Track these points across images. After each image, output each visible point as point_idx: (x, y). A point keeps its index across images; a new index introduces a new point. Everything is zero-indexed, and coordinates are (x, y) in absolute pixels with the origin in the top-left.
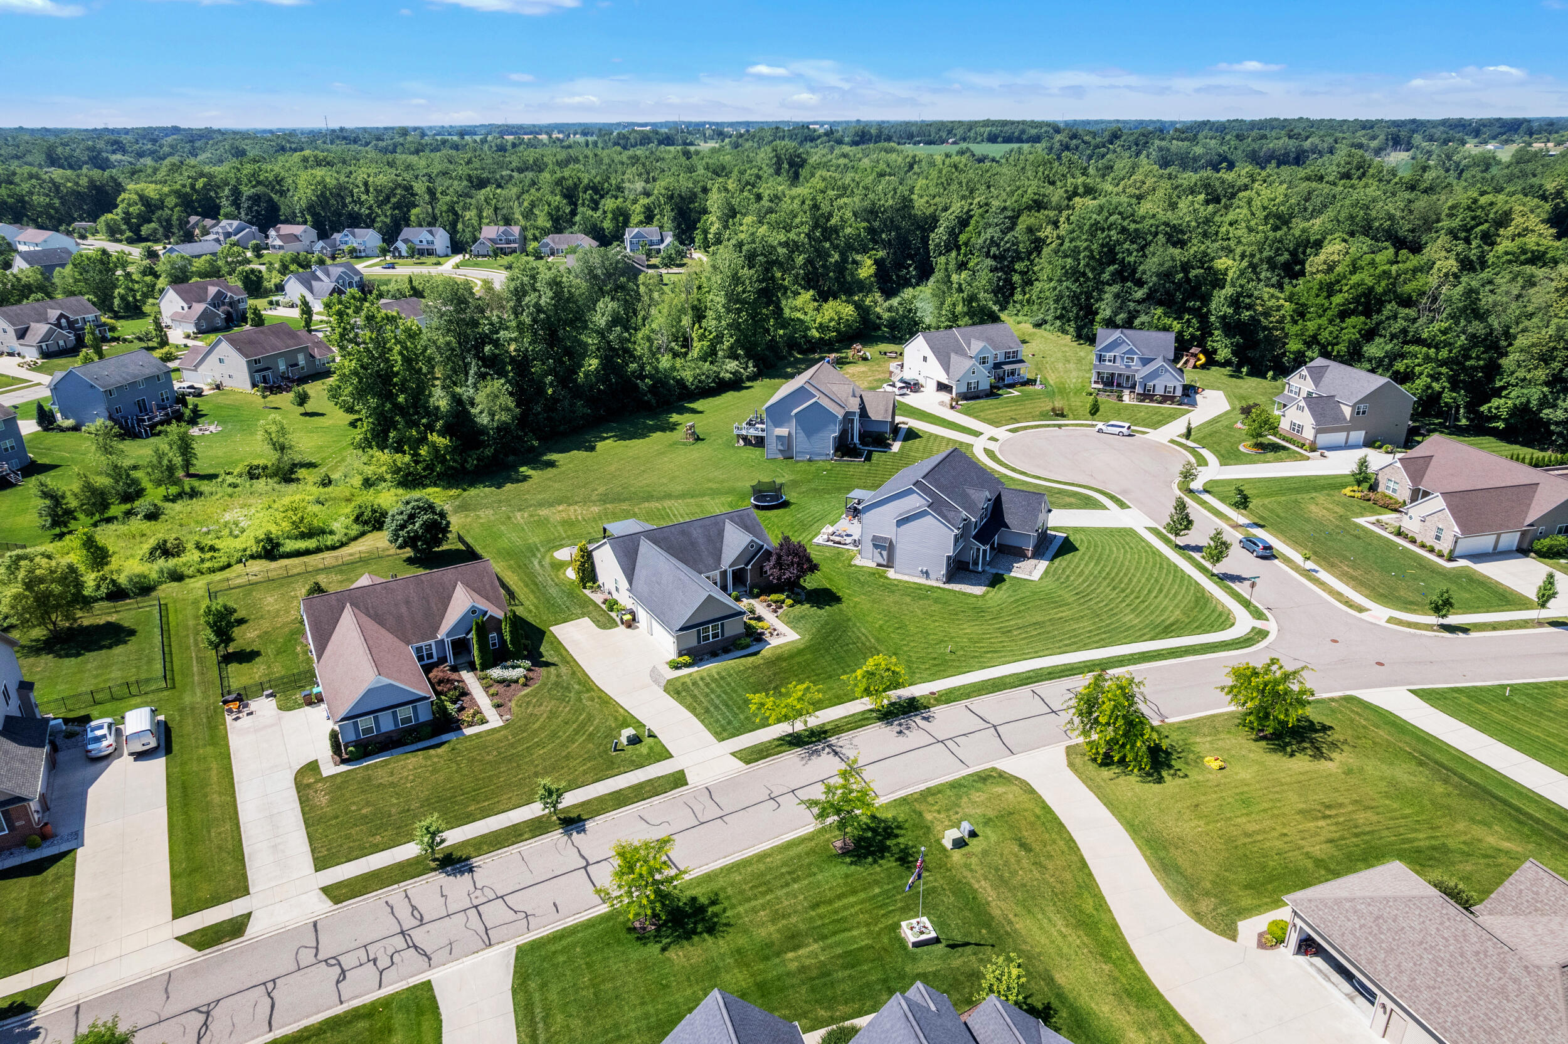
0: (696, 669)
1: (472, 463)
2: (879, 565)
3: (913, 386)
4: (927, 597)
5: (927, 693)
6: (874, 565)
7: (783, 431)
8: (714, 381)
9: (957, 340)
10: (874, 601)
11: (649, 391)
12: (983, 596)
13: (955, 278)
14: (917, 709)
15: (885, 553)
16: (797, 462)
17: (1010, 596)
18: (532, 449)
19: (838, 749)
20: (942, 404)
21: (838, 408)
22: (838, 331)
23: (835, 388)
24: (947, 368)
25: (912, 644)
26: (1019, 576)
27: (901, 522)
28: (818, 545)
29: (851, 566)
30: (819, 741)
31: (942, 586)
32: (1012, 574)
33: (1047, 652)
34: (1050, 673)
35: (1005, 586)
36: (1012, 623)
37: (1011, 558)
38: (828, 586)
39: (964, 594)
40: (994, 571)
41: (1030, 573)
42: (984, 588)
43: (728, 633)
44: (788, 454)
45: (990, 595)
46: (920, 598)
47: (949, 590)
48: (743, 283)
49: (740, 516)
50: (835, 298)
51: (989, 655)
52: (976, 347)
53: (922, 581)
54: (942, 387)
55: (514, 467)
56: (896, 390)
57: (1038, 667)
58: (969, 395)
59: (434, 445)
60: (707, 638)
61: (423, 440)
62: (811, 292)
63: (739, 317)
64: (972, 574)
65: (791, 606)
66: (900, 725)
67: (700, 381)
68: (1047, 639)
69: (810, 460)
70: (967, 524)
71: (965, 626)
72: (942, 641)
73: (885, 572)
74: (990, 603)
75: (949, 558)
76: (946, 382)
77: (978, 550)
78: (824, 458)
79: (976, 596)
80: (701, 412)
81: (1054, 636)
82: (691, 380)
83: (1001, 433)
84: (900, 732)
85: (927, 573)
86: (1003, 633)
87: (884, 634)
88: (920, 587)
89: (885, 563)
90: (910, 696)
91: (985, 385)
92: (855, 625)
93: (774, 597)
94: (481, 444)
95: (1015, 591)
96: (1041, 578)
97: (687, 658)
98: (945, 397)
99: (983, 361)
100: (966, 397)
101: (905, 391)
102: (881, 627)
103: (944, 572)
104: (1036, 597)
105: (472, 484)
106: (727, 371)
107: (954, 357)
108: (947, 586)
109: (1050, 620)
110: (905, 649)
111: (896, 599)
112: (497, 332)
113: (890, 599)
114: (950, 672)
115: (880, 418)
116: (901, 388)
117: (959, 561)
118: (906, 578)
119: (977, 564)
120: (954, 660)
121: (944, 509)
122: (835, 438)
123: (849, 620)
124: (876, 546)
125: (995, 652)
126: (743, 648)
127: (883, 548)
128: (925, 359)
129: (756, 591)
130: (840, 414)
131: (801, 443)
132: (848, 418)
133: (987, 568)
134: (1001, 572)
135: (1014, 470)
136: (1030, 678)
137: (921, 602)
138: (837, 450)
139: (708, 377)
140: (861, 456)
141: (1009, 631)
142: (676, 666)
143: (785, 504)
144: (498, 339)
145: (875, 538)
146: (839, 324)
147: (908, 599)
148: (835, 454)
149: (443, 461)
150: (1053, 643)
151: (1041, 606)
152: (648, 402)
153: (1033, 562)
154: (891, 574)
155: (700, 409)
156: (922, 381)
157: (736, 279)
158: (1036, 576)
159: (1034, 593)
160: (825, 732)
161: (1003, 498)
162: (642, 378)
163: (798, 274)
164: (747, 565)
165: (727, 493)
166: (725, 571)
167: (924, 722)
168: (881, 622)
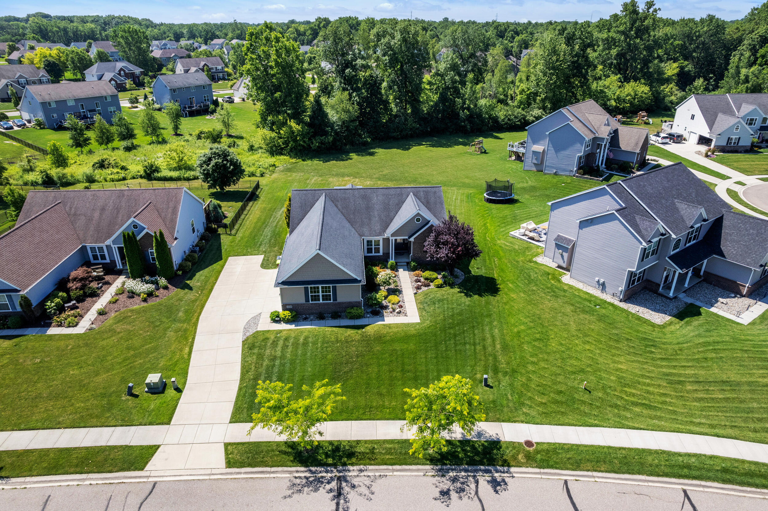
0: (292, 327)
1: (316, 144)
2: (559, 267)
3: (678, 139)
4: (591, 312)
5: (522, 440)
6: (554, 265)
7: (538, 148)
8: (520, 121)
9: (728, 103)
10: (530, 302)
11: (467, 120)
12: (663, 327)
13: (744, 71)
14: (492, 462)
15: (566, 255)
16: (545, 174)
17: (699, 336)
18: (365, 144)
19: (346, 489)
20: (699, 153)
21: (587, 132)
22: (631, 103)
23: (591, 117)
24: (711, 124)
25: (542, 364)
26: (721, 313)
27: (585, 224)
28: (514, 237)
29: (531, 261)
30: (335, 465)
31: (617, 303)
32: (713, 310)
33: (730, 431)
34: (725, 470)
35: (696, 322)
36: (688, 372)
37: (718, 290)
38: (496, 276)
39: (639, 318)
40: (689, 300)
41: (738, 314)
42: (668, 318)
43: (341, 298)
44: (540, 167)
45: (673, 328)
46: (584, 311)
47: (623, 310)
48: (559, 55)
49: (426, 193)
50: (635, 81)
51: (637, 409)
52: (746, 109)
53: (597, 293)
54: (703, 141)
55: (347, 153)
56: (659, 139)
57: (709, 452)
58: (727, 149)
59: (291, 127)
60: (316, 298)
61: (284, 124)
62: (619, 76)
63: (551, 79)
64: (659, 301)
65: (439, 286)
66: (454, 480)
67: (509, 119)
68: (738, 410)
69: (556, 174)
70: (664, 239)
71: (622, 359)
72: (582, 371)
73: (561, 274)
74: (669, 338)
75: (631, 274)
76: (707, 136)
77: (675, 272)
78: (567, 173)
79: (653, 325)
80: (501, 139)
81: (751, 410)
82: (503, 118)
83: (752, 180)
84: (445, 493)
85: (603, 285)
86: (670, 382)
87: (516, 342)
88: (590, 298)
89: (564, 265)
90: (494, 438)
91: (746, 142)
92: (491, 323)
93: (427, 274)
94: (326, 134)
95: (708, 331)
96: (753, 323)
97: (287, 313)
98: (703, 148)
99: (751, 122)
100: (723, 150)
101: (668, 140)
102: (519, 332)
103: (622, 288)
104: (737, 346)
105: (311, 158)
106: (532, 115)
107: (720, 116)
108: (623, 305)
109: (749, 383)
110: (530, 367)
111: (556, 305)
112: (356, 60)
113: (548, 303)
114: (570, 418)
115: (629, 149)
116: (664, 138)
117: (648, 281)
118: (580, 286)
119: (670, 288)
120: (584, 402)
121: (638, 218)
122: (580, 158)
123: (489, 316)
124: (558, 246)
125: (649, 407)
126: (353, 318)
127: (565, 249)
128: (693, 117)
129: (413, 264)
130: (588, 137)
131: (551, 159)
132: (596, 142)
133: (681, 296)
134: (698, 303)
135: (753, 209)
136: (688, 467)
137: (582, 316)
138: (580, 168)
139: (516, 117)
140: (601, 176)
141: (680, 382)
142: (276, 318)
143: (512, 201)
144: (356, 64)
145: (559, 238)
146: (634, 99)
147: (568, 309)
148: (577, 171)
149: (295, 141)
150: (746, 420)
151: (741, 359)
152: (465, 126)
153: (747, 301)
154: (566, 279)
155: (501, 137)
156: (686, 135)
157: (554, 52)
158: (746, 318)
159: (736, 340)
160: (351, 455)
161: (725, 223)
162: (463, 109)
163: (612, 63)
164: (410, 237)
165: (472, 188)
166: (388, 239)
167: (489, 488)
168: (522, 327)
